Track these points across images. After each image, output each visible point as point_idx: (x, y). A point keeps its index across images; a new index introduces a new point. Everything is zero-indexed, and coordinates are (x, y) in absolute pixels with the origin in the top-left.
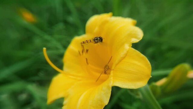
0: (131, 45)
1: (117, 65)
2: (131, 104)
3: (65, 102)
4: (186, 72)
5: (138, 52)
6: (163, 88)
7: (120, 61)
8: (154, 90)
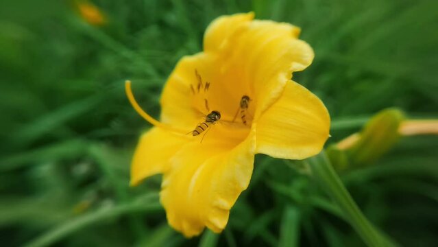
0: (291, 76)
1: (263, 112)
2: (288, 182)
3: (165, 183)
4: (395, 126)
5: (303, 89)
6: (352, 154)
7: (270, 106)
8: (334, 158)
